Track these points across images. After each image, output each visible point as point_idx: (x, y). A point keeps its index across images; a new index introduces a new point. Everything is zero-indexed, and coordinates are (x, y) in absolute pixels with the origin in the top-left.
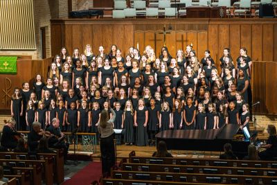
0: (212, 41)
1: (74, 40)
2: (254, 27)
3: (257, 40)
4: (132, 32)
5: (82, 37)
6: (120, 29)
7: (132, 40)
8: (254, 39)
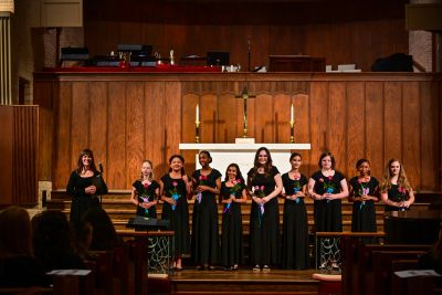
0: (317, 110)
1: (74, 108)
2: (388, 87)
3: (392, 109)
4: (179, 95)
5: (90, 104)
6: (157, 90)
7: (179, 108)
8: (388, 106)
